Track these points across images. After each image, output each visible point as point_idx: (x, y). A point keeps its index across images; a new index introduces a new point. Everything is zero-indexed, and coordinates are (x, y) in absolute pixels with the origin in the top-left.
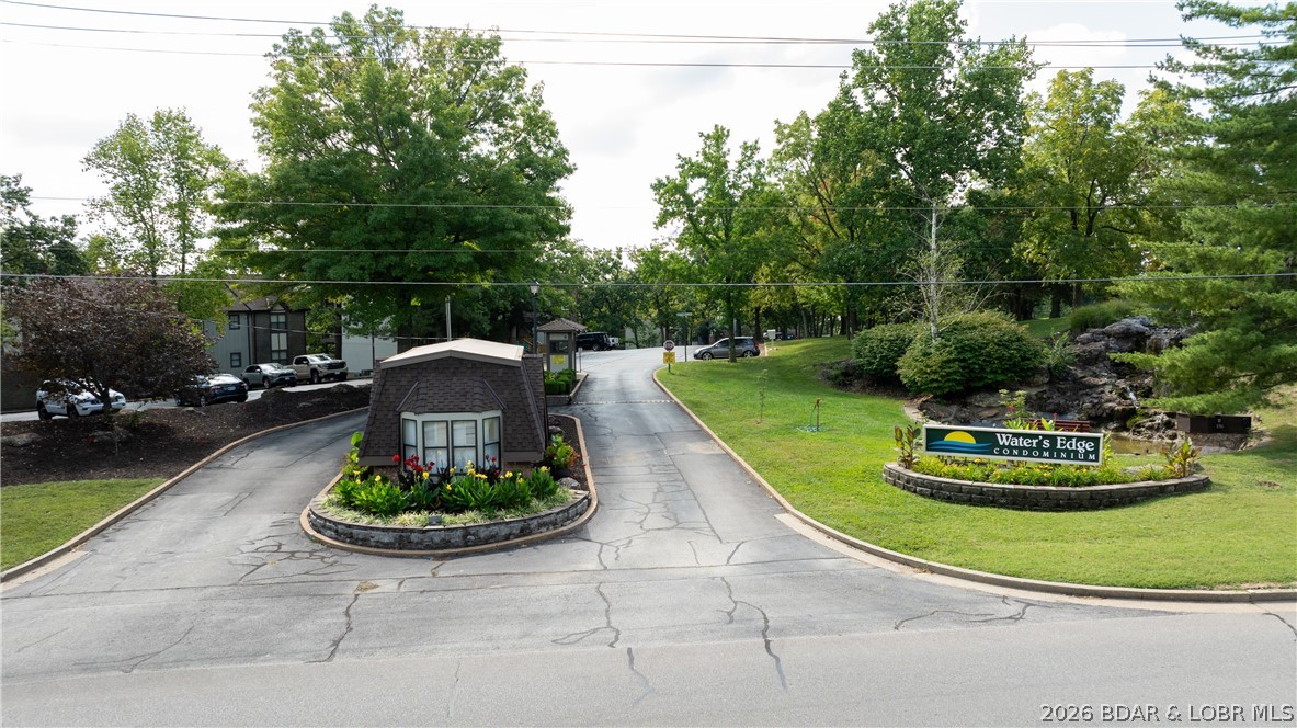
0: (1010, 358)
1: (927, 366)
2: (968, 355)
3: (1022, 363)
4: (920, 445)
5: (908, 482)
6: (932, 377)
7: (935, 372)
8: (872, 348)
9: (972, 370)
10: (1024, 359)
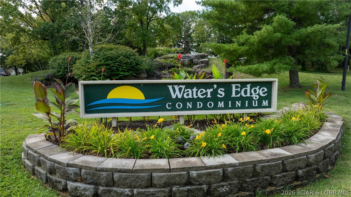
0: (131, 64)
1: (89, 68)
2: (110, 62)
3: (136, 67)
4: (77, 106)
5: (52, 171)
6: (92, 73)
7: (93, 71)
8: (59, 64)
9: (113, 71)
10: (137, 64)
